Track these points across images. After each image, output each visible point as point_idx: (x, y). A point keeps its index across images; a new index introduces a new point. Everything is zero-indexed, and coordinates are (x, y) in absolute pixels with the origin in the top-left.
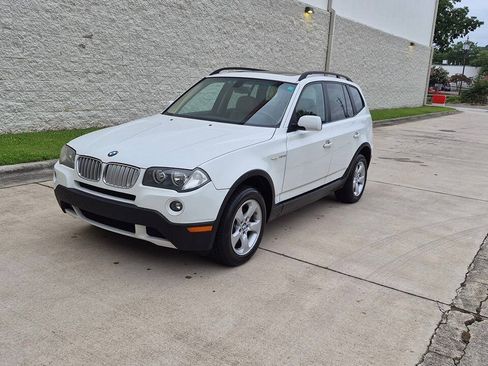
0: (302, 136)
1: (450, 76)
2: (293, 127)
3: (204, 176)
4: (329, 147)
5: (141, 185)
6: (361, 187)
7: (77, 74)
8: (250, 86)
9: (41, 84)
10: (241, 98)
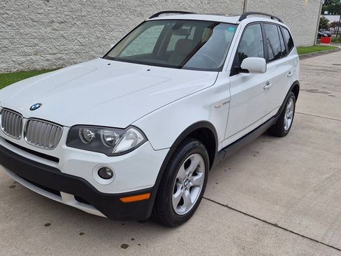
0: (244, 79)
1: (329, 23)
2: (236, 70)
3: (139, 135)
4: (268, 89)
5: (65, 147)
6: (290, 121)
7: (43, 24)
8: (189, 28)
9: (12, 33)
10: (180, 41)
